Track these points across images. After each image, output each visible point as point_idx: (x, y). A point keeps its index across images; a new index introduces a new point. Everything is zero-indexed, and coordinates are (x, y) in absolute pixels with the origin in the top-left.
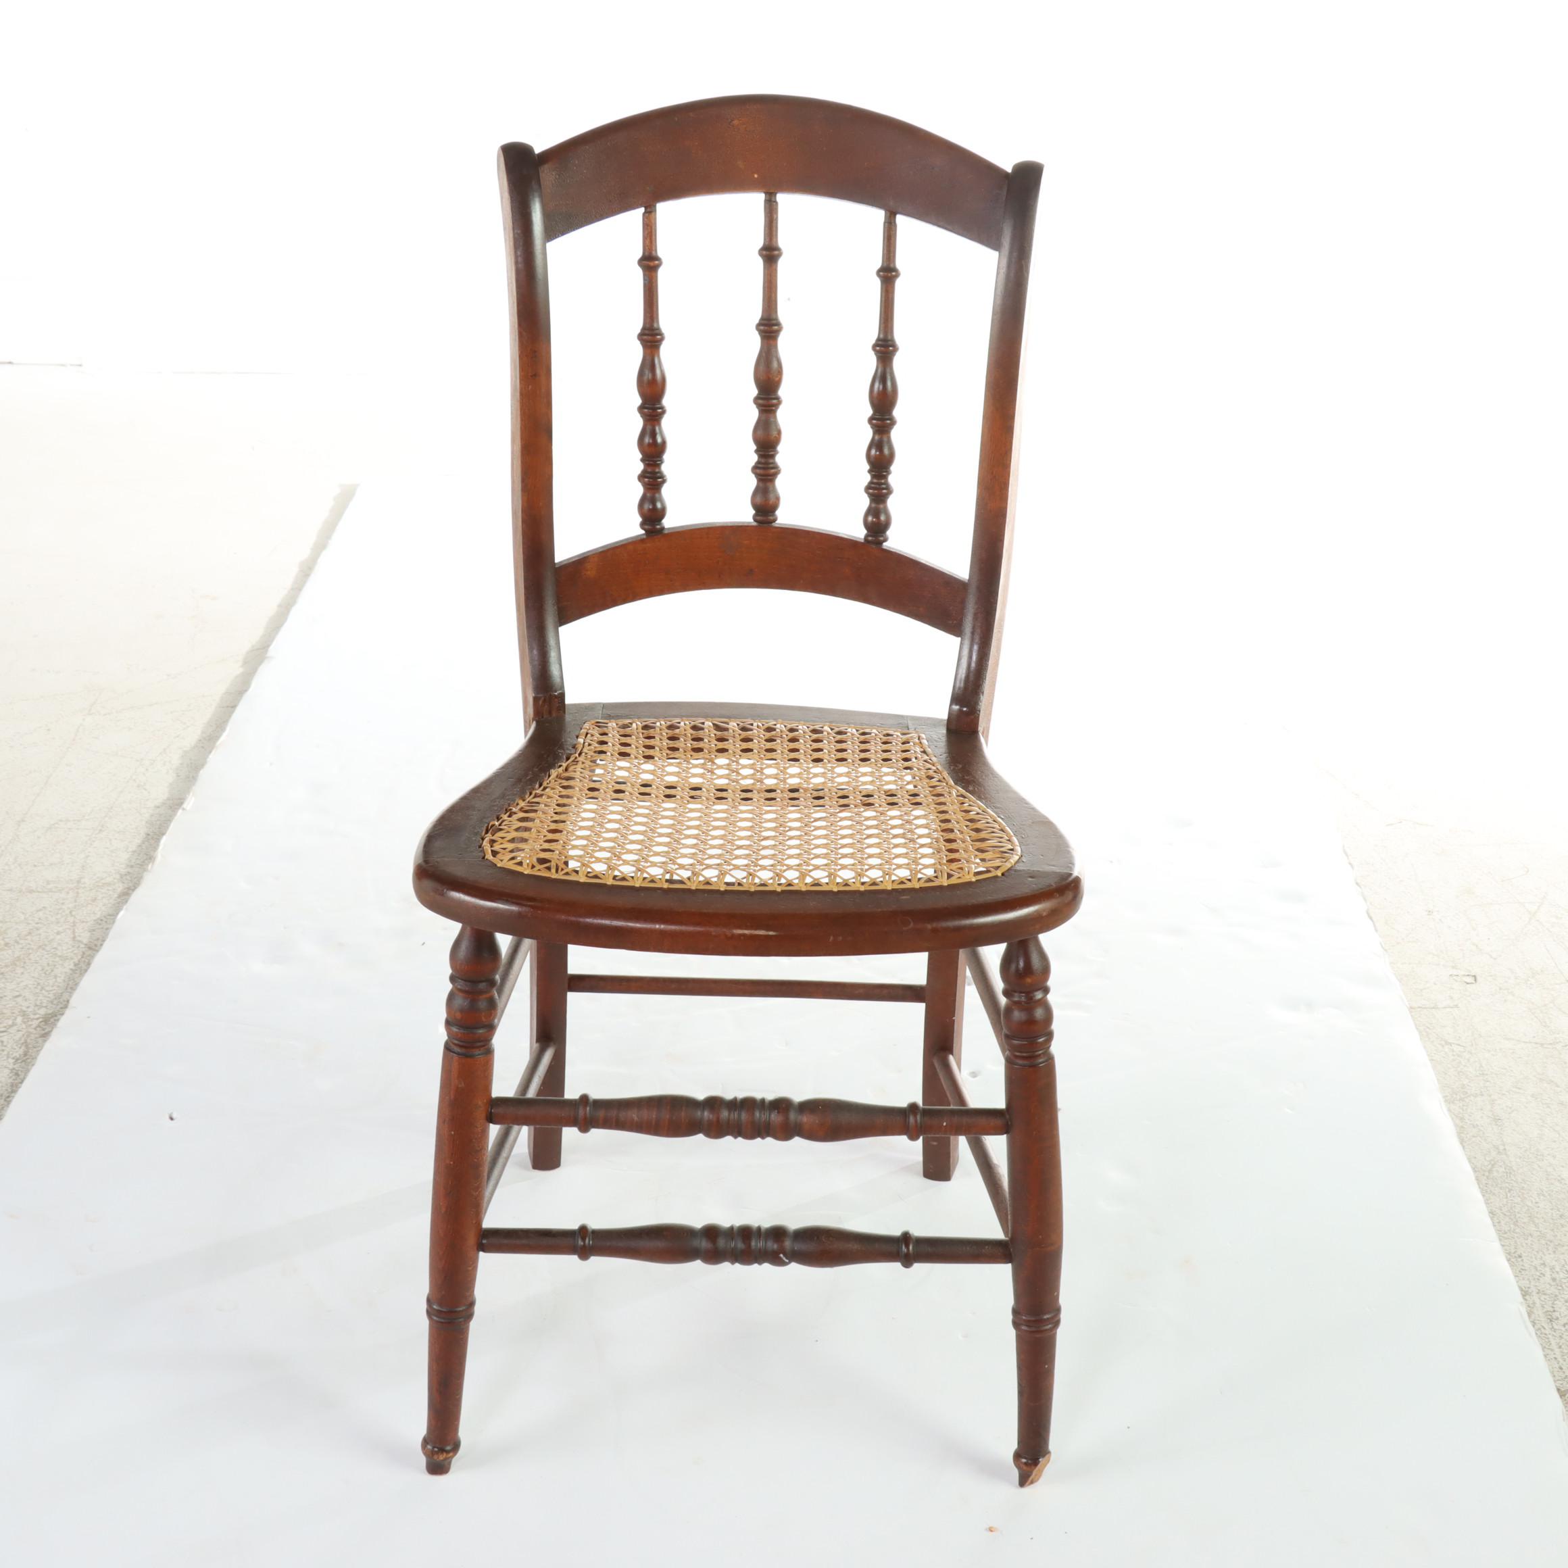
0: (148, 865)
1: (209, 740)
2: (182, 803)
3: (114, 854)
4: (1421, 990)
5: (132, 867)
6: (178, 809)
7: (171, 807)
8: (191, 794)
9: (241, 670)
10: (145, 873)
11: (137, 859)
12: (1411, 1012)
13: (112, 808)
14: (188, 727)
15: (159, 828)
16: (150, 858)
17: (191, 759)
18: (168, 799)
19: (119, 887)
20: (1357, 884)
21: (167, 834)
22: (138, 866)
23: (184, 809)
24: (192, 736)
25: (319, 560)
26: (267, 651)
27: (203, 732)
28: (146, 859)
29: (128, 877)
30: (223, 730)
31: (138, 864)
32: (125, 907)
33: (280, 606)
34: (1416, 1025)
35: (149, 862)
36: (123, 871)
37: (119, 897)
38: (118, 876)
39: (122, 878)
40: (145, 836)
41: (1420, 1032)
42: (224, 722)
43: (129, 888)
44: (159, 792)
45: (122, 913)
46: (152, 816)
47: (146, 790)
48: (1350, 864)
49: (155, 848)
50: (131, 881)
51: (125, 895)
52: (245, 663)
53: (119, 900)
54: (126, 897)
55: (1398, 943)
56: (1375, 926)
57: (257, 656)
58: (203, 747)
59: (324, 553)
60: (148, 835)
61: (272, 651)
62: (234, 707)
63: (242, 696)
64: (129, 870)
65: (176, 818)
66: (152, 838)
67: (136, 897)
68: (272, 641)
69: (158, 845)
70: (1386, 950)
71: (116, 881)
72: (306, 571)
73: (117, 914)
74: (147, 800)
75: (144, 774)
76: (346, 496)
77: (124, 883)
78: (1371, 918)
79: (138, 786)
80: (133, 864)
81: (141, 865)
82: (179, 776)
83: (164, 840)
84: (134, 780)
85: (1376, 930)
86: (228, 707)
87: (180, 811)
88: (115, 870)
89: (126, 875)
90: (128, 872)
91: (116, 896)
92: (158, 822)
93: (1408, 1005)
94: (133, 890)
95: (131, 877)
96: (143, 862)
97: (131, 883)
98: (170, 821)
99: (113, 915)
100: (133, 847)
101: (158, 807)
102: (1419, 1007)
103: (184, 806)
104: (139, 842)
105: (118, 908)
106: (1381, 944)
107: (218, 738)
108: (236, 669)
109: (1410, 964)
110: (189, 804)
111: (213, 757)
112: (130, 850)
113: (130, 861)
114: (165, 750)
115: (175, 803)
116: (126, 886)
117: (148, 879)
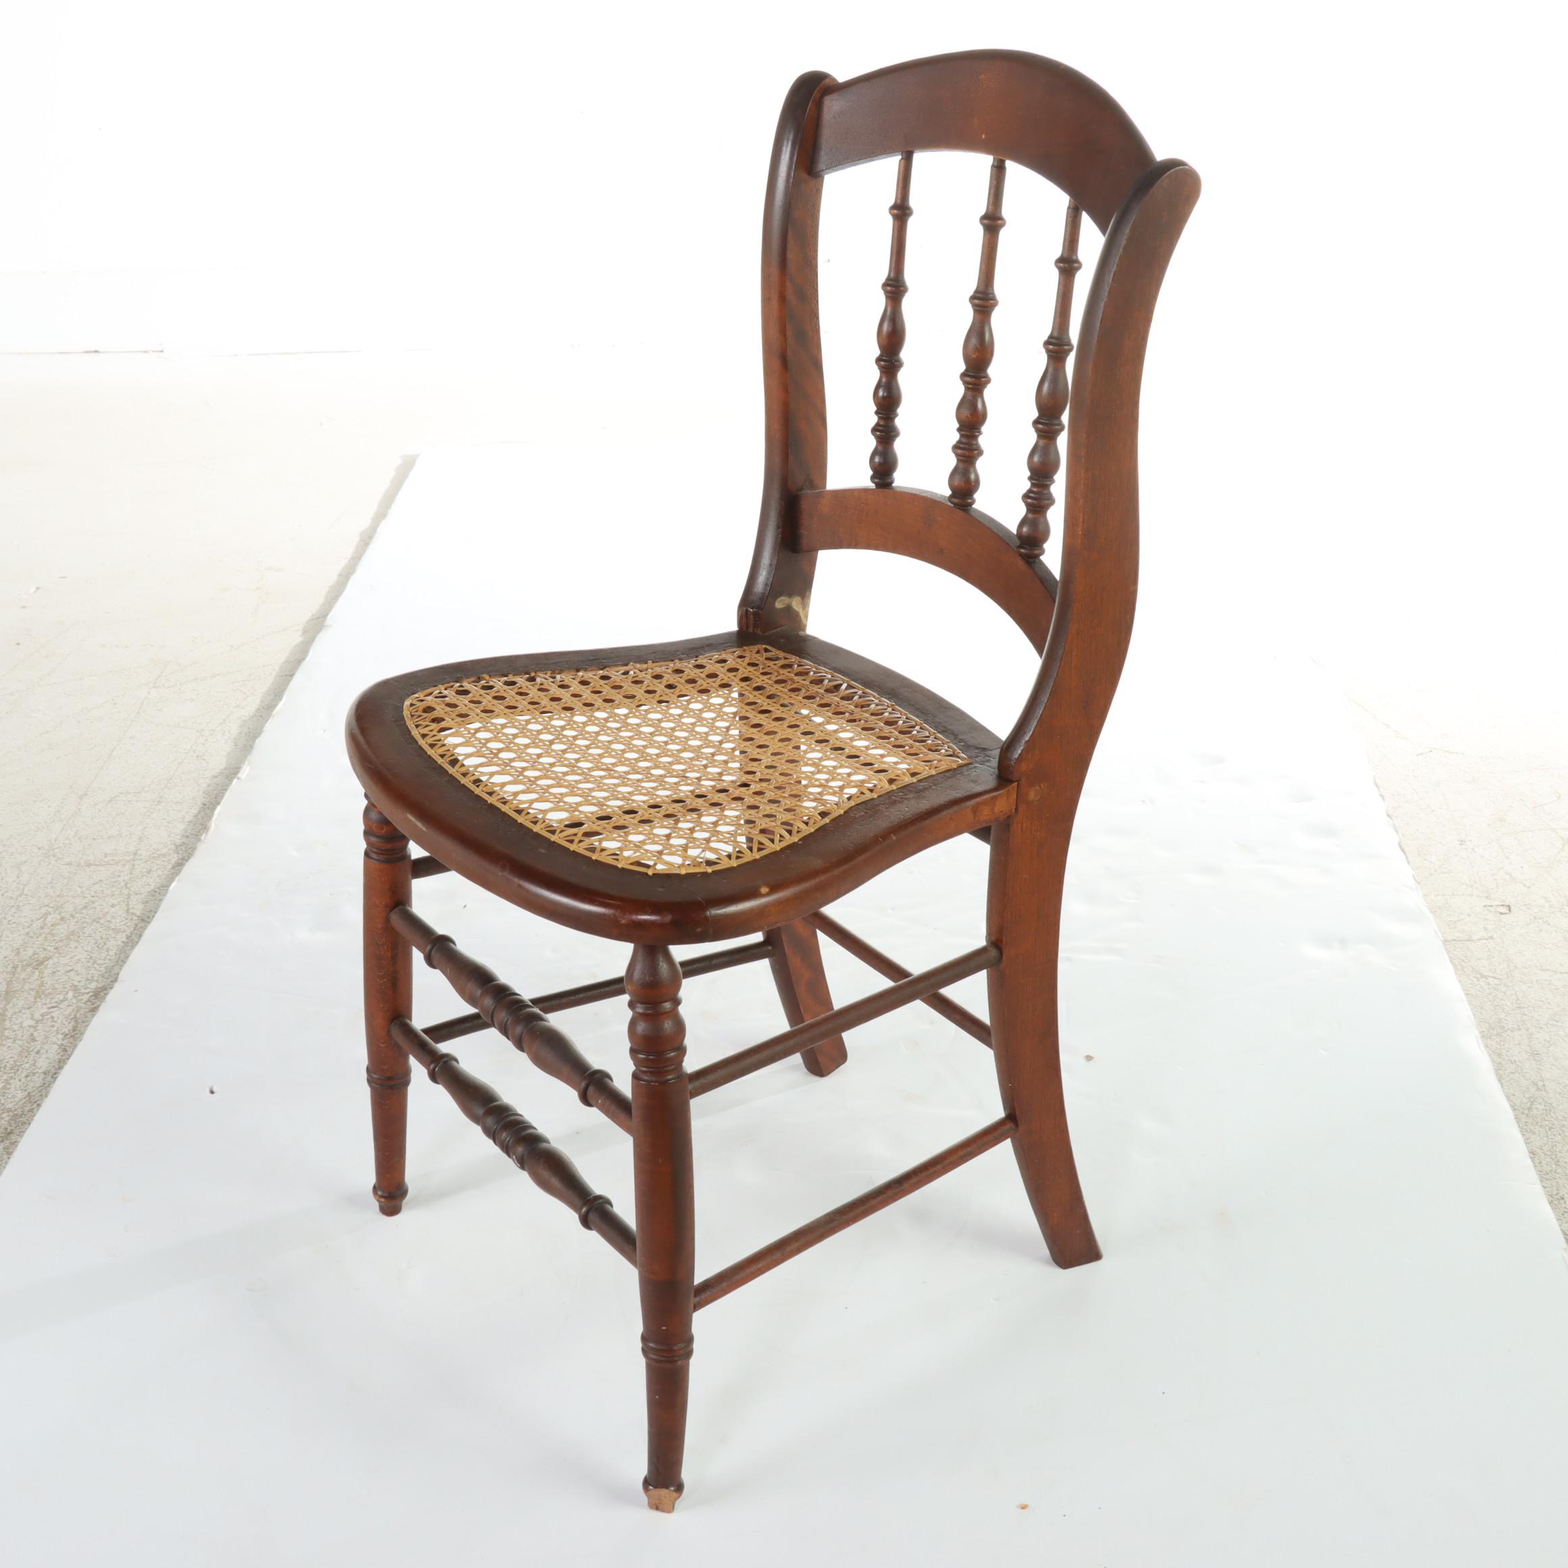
0: (202, 835)
1: (267, 709)
2: (237, 773)
3: (170, 825)
4: (1455, 922)
5: (187, 837)
6: (234, 778)
7: (227, 776)
8: (246, 763)
9: (300, 639)
10: (199, 843)
11: (193, 829)
12: (1445, 945)
13: (171, 779)
14: (247, 696)
15: (216, 798)
16: (205, 828)
17: (249, 728)
18: (226, 769)
19: (174, 858)
20: (1389, 816)
21: (221, 804)
22: (193, 836)
23: (238, 779)
24: (252, 705)
25: (378, 529)
26: (325, 620)
27: (262, 701)
28: (201, 829)
29: (183, 848)
30: (281, 699)
31: (193, 834)
32: (177, 878)
33: (340, 575)
34: (1450, 958)
35: (204, 832)
36: (178, 842)
37: (173, 868)
38: (173, 847)
39: (177, 848)
40: (201, 806)
41: (1455, 966)
42: (282, 691)
43: (183, 859)
44: (218, 762)
45: (174, 884)
46: (209, 785)
47: (204, 760)
48: (1381, 795)
49: (210, 818)
50: (186, 851)
51: (179, 865)
52: (305, 631)
53: (173, 871)
54: (180, 868)
55: (1431, 875)
56: (1407, 857)
57: (317, 625)
58: (261, 716)
59: (383, 522)
60: (205, 804)
61: (329, 620)
62: (292, 675)
63: (299, 665)
64: (185, 840)
65: (231, 787)
66: (208, 808)
67: (188, 868)
68: (330, 610)
69: (213, 814)
70: (1418, 883)
71: (171, 851)
72: (366, 540)
73: (170, 885)
74: (205, 770)
75: (204, 744)
76: (406, 468)
77: (178, 853)
78: (1403, 851)
79: (197, 757)
80: (188, 834)
81: (197, 835)
82: (236, 745)
83: (219, 808)
84: (194, 751)
85: (1409, 862)
86: (286, 675)
87: (235, 781)
88: (171, 841)
89: (181, 845)
90: (184, 843)
91: (170, 866)
92: (215, 792)
93: (1442, 938)
94: (187, 861)
95: (186, 848)
96: (199, 832)
97: (185, 852)
98: (226, 790)
99: (165, 887)
100: (189, 818)
101: (216, 777)
102: (1454, 940)
103: (239, 775)
104: (196, 812)
105: (171, 878)
106: (1414, 876)
107: (275, 706)
108: (297, 638)
109: (1443, 895)
110: (244, 773)
111: (268, 726)
112: (187, 820)
113: (186, 831)
114: (224, 720)
115: (232, 773)
116: (181, 856)
117: (202, 848)
